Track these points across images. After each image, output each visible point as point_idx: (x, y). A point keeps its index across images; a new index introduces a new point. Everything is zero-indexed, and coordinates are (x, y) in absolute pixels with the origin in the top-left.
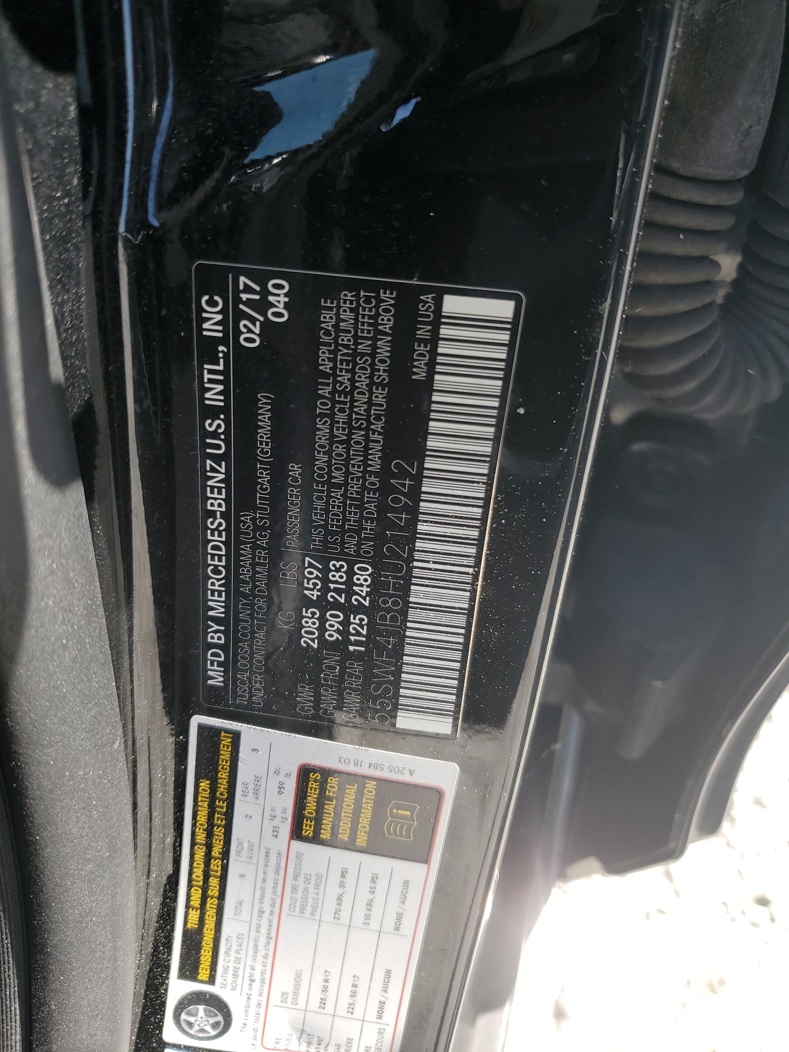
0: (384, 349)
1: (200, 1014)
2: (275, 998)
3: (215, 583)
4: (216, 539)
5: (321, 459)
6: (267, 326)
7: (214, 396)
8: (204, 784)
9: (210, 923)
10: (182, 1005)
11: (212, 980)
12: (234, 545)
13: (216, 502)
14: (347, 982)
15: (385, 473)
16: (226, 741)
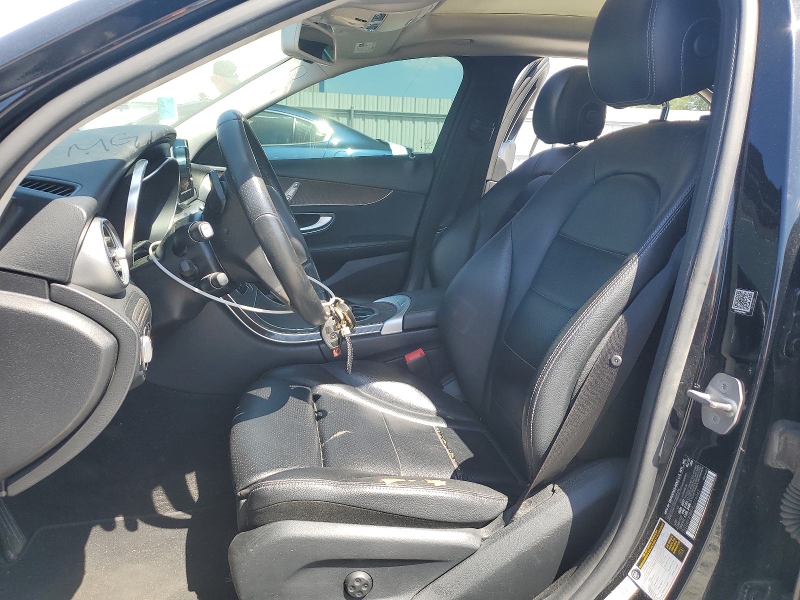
0: (701, 474)
1: (636, 574)
2: (649, 578)
3: (671, 497)
4: (674, 491)
5: (689, 485)
6: (689, 465)
7: (681, 472)
8: (657, 531)
9: (646, 558)
10: (634, 570)
11: (640, 569)
12: (676, 492)
13: (676, 486)
14: (661, 581)
15: (696, 491)
16: (663, 524)
